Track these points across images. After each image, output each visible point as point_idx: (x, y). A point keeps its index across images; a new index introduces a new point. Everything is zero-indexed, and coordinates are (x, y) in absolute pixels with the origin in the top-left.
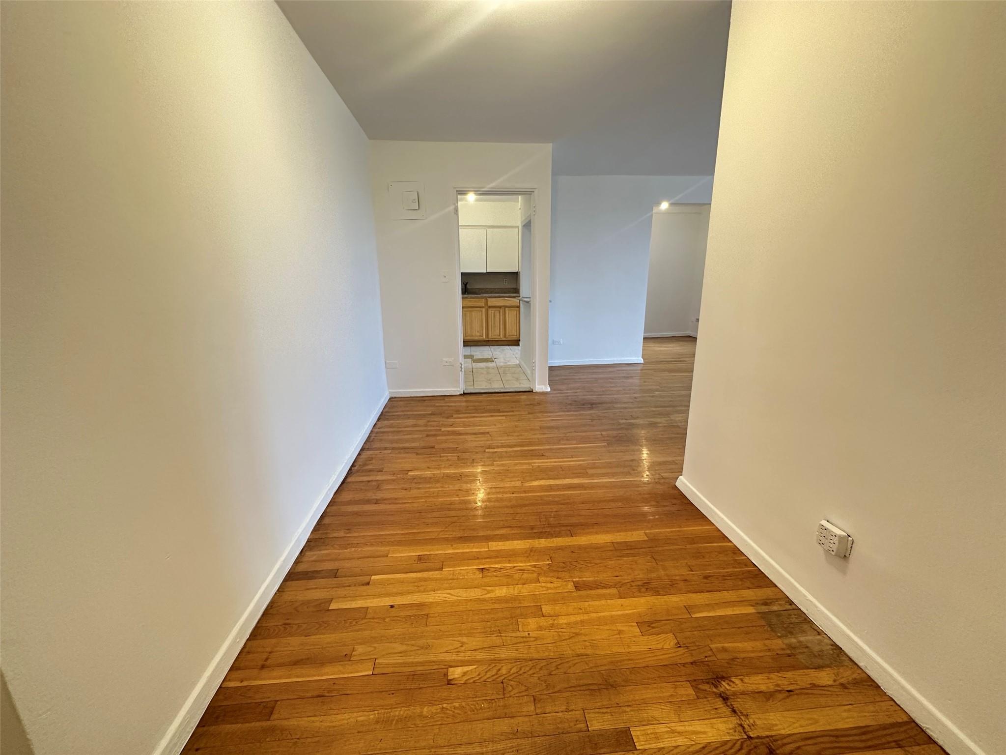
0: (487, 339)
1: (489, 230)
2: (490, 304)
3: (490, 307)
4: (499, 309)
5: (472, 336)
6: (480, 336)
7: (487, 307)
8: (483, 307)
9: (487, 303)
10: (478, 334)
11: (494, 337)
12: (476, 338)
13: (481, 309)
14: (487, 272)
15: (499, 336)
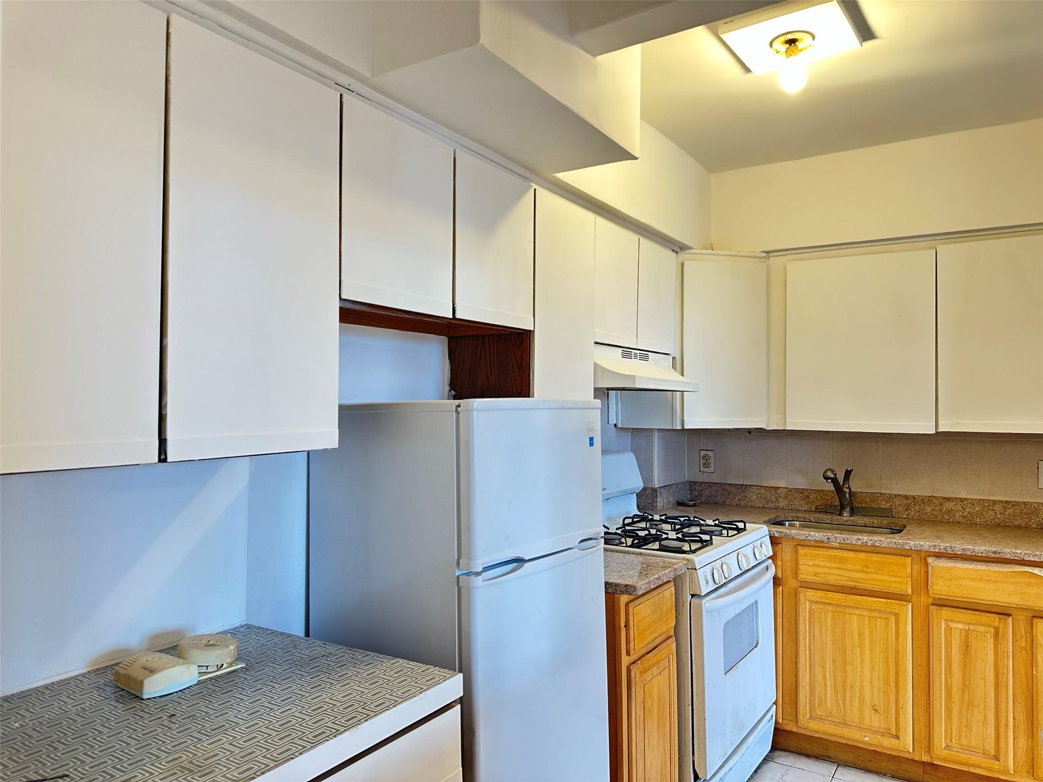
0: (925, 758)
1: (944, 249)
2: (940, 588)
3: (942, 604)
4: (995, 620)
5: (845, 724)
6: (887, 733)
7: (924, 600)
8: (902, 598)
9: (923, 583)
10: (876, 722)
11: (964, 756)
12: (867, 739)
13: (894, 605)
14: (938, 434)
15: (996, 758)
